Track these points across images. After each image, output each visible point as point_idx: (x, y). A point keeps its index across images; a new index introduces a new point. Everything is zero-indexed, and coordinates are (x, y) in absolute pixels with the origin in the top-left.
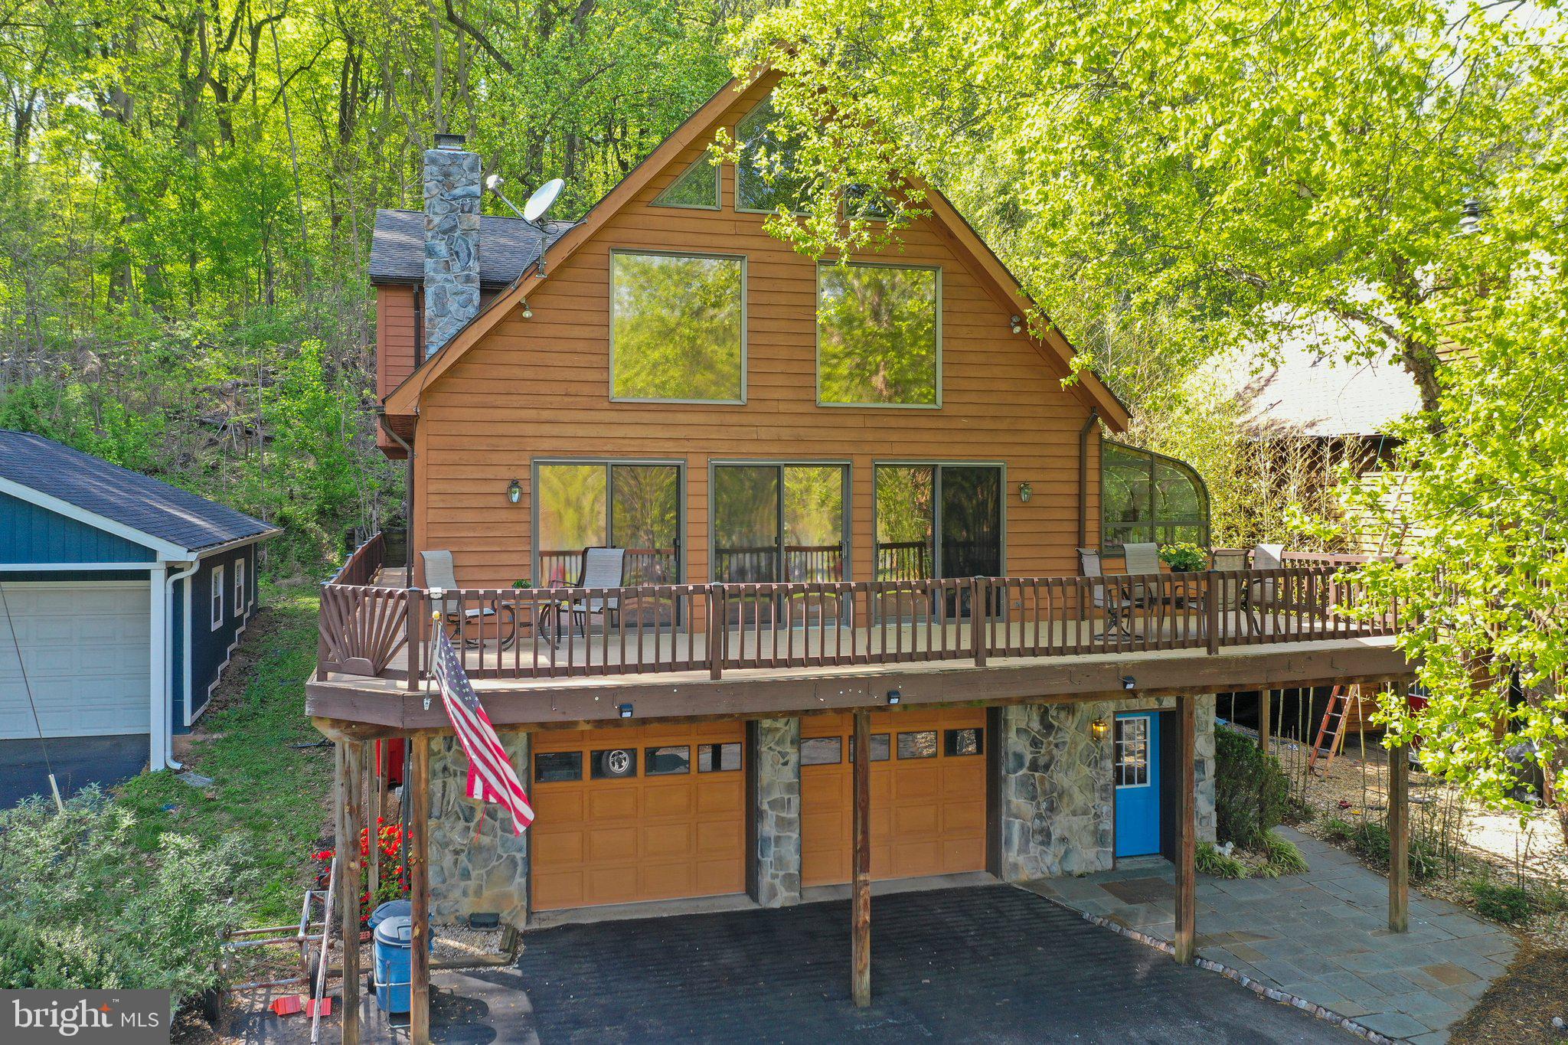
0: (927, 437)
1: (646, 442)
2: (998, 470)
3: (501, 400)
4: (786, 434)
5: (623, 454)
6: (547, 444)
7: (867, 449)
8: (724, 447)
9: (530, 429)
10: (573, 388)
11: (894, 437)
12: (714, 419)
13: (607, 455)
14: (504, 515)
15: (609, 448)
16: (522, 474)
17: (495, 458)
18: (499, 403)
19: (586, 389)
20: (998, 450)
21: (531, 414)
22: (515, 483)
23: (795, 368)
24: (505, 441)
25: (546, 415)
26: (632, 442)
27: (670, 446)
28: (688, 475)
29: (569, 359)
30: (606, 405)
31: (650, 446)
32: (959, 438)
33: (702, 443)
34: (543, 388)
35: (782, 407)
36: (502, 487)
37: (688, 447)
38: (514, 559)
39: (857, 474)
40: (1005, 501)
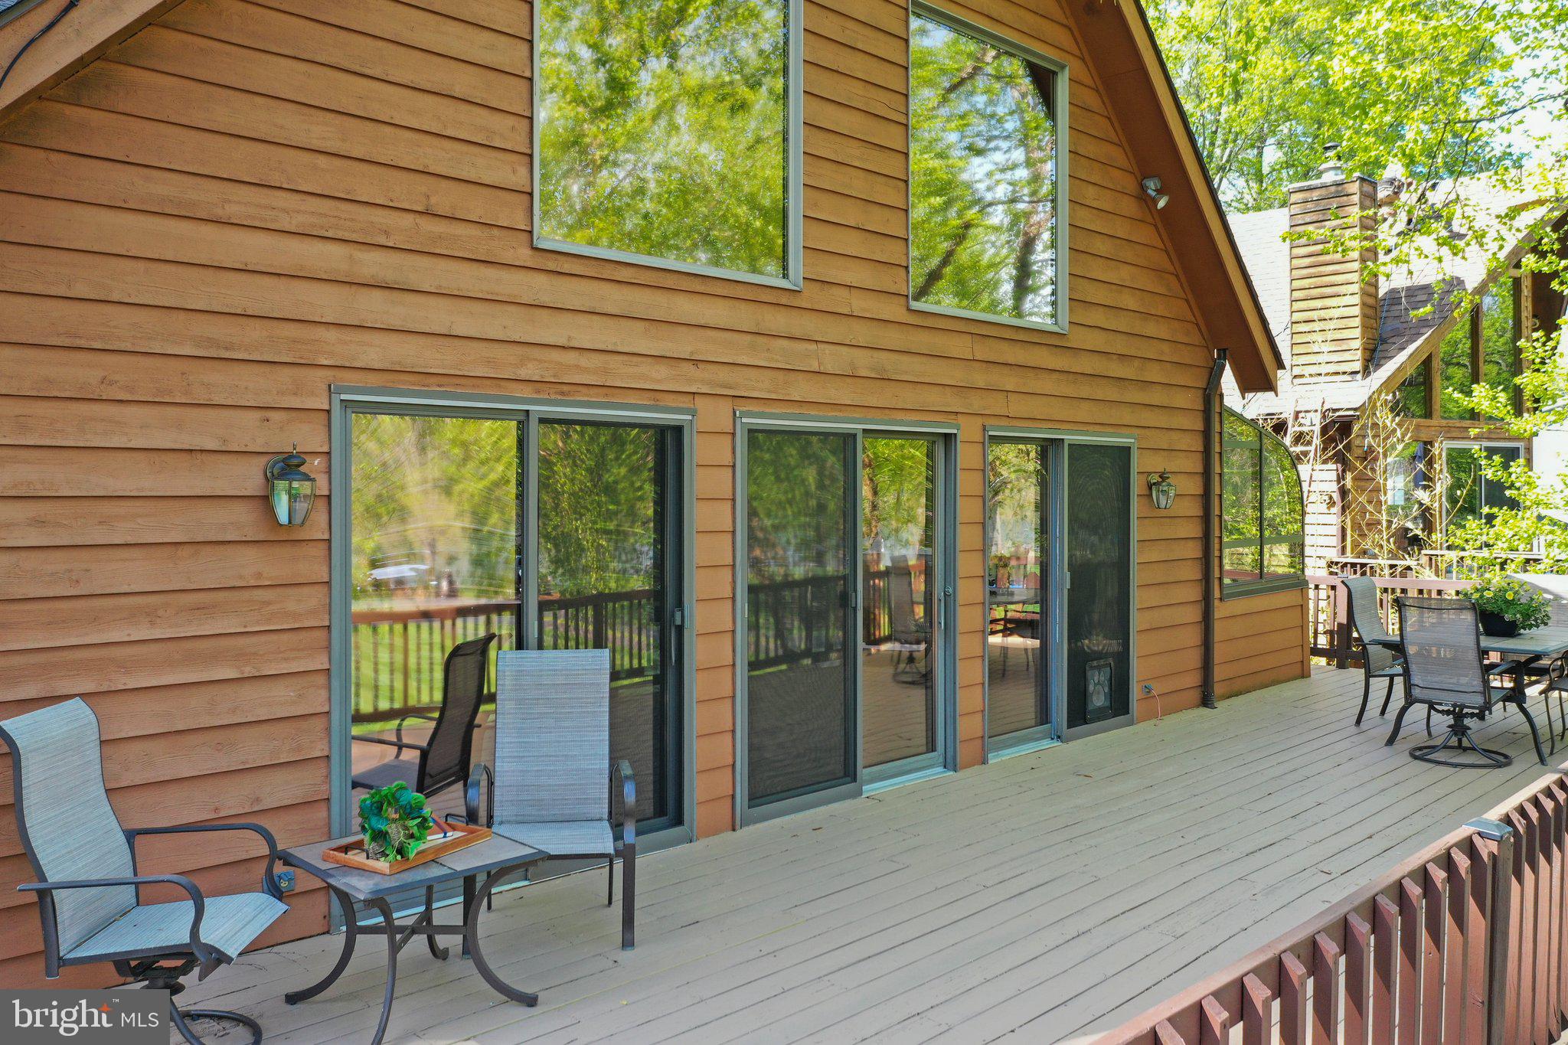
0: (1047, 384)
1: (614, 361)
2: (1126, 451)
3: (241, 203)
4: (864, 362)
5: (564, 389)
6: (374, 352)
7: (977, 403)
8: (759, 385)
9: (326, 302)
10: (445, 198)
11: (1010, 381)
12: (744, 316)
13: (526, 392)
14: (249, 565)
15: (529, 371)
16: (306, 437)
17: (219, 383)
18: (232, 211)
19: (477, 206)
20: (1127, 416)
21: (331, 257)
22: (288, 466)
23: (876, 220)
24: (255, 332)
25: (372, 264)
26: (584, 360)
27: (660, 376)
28: (699, 451)
29: (429, 113)
30: (524, 255)
31: (624, 373)
32: (1085, 391)
33: (723, 374)
34: (366, 185)
35: (859, 304)
36: (249, 478)
37: (696, 380)
38: (281, 699)
39: (966, 455)
40: (1136, 507)
